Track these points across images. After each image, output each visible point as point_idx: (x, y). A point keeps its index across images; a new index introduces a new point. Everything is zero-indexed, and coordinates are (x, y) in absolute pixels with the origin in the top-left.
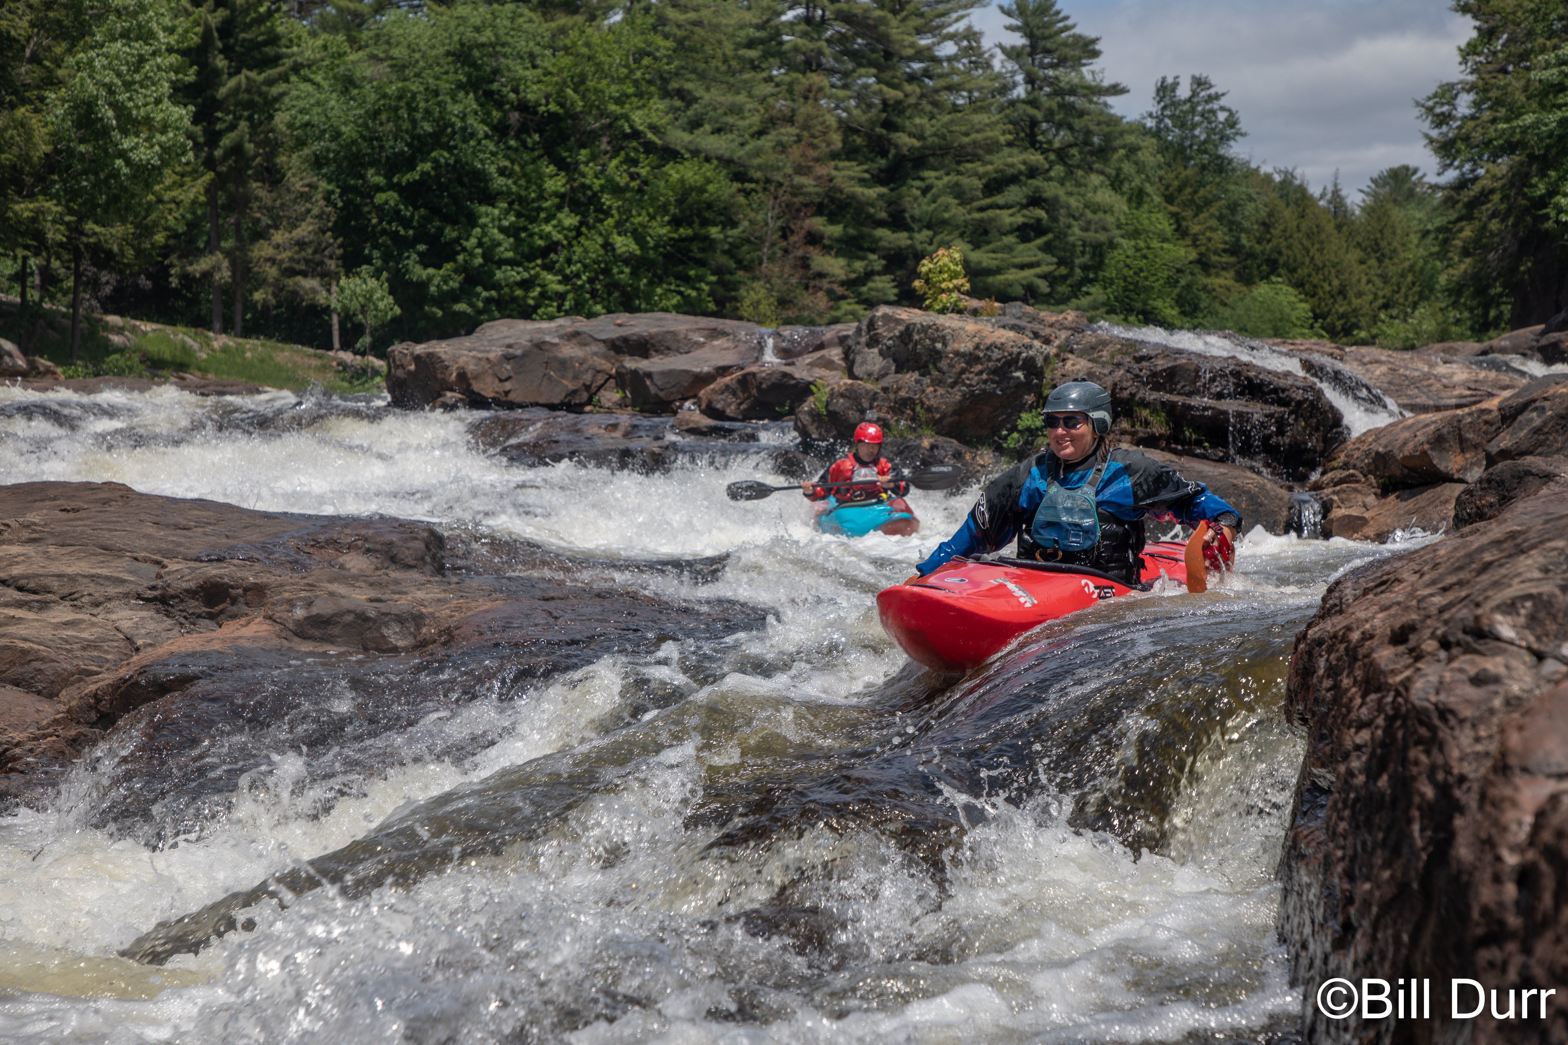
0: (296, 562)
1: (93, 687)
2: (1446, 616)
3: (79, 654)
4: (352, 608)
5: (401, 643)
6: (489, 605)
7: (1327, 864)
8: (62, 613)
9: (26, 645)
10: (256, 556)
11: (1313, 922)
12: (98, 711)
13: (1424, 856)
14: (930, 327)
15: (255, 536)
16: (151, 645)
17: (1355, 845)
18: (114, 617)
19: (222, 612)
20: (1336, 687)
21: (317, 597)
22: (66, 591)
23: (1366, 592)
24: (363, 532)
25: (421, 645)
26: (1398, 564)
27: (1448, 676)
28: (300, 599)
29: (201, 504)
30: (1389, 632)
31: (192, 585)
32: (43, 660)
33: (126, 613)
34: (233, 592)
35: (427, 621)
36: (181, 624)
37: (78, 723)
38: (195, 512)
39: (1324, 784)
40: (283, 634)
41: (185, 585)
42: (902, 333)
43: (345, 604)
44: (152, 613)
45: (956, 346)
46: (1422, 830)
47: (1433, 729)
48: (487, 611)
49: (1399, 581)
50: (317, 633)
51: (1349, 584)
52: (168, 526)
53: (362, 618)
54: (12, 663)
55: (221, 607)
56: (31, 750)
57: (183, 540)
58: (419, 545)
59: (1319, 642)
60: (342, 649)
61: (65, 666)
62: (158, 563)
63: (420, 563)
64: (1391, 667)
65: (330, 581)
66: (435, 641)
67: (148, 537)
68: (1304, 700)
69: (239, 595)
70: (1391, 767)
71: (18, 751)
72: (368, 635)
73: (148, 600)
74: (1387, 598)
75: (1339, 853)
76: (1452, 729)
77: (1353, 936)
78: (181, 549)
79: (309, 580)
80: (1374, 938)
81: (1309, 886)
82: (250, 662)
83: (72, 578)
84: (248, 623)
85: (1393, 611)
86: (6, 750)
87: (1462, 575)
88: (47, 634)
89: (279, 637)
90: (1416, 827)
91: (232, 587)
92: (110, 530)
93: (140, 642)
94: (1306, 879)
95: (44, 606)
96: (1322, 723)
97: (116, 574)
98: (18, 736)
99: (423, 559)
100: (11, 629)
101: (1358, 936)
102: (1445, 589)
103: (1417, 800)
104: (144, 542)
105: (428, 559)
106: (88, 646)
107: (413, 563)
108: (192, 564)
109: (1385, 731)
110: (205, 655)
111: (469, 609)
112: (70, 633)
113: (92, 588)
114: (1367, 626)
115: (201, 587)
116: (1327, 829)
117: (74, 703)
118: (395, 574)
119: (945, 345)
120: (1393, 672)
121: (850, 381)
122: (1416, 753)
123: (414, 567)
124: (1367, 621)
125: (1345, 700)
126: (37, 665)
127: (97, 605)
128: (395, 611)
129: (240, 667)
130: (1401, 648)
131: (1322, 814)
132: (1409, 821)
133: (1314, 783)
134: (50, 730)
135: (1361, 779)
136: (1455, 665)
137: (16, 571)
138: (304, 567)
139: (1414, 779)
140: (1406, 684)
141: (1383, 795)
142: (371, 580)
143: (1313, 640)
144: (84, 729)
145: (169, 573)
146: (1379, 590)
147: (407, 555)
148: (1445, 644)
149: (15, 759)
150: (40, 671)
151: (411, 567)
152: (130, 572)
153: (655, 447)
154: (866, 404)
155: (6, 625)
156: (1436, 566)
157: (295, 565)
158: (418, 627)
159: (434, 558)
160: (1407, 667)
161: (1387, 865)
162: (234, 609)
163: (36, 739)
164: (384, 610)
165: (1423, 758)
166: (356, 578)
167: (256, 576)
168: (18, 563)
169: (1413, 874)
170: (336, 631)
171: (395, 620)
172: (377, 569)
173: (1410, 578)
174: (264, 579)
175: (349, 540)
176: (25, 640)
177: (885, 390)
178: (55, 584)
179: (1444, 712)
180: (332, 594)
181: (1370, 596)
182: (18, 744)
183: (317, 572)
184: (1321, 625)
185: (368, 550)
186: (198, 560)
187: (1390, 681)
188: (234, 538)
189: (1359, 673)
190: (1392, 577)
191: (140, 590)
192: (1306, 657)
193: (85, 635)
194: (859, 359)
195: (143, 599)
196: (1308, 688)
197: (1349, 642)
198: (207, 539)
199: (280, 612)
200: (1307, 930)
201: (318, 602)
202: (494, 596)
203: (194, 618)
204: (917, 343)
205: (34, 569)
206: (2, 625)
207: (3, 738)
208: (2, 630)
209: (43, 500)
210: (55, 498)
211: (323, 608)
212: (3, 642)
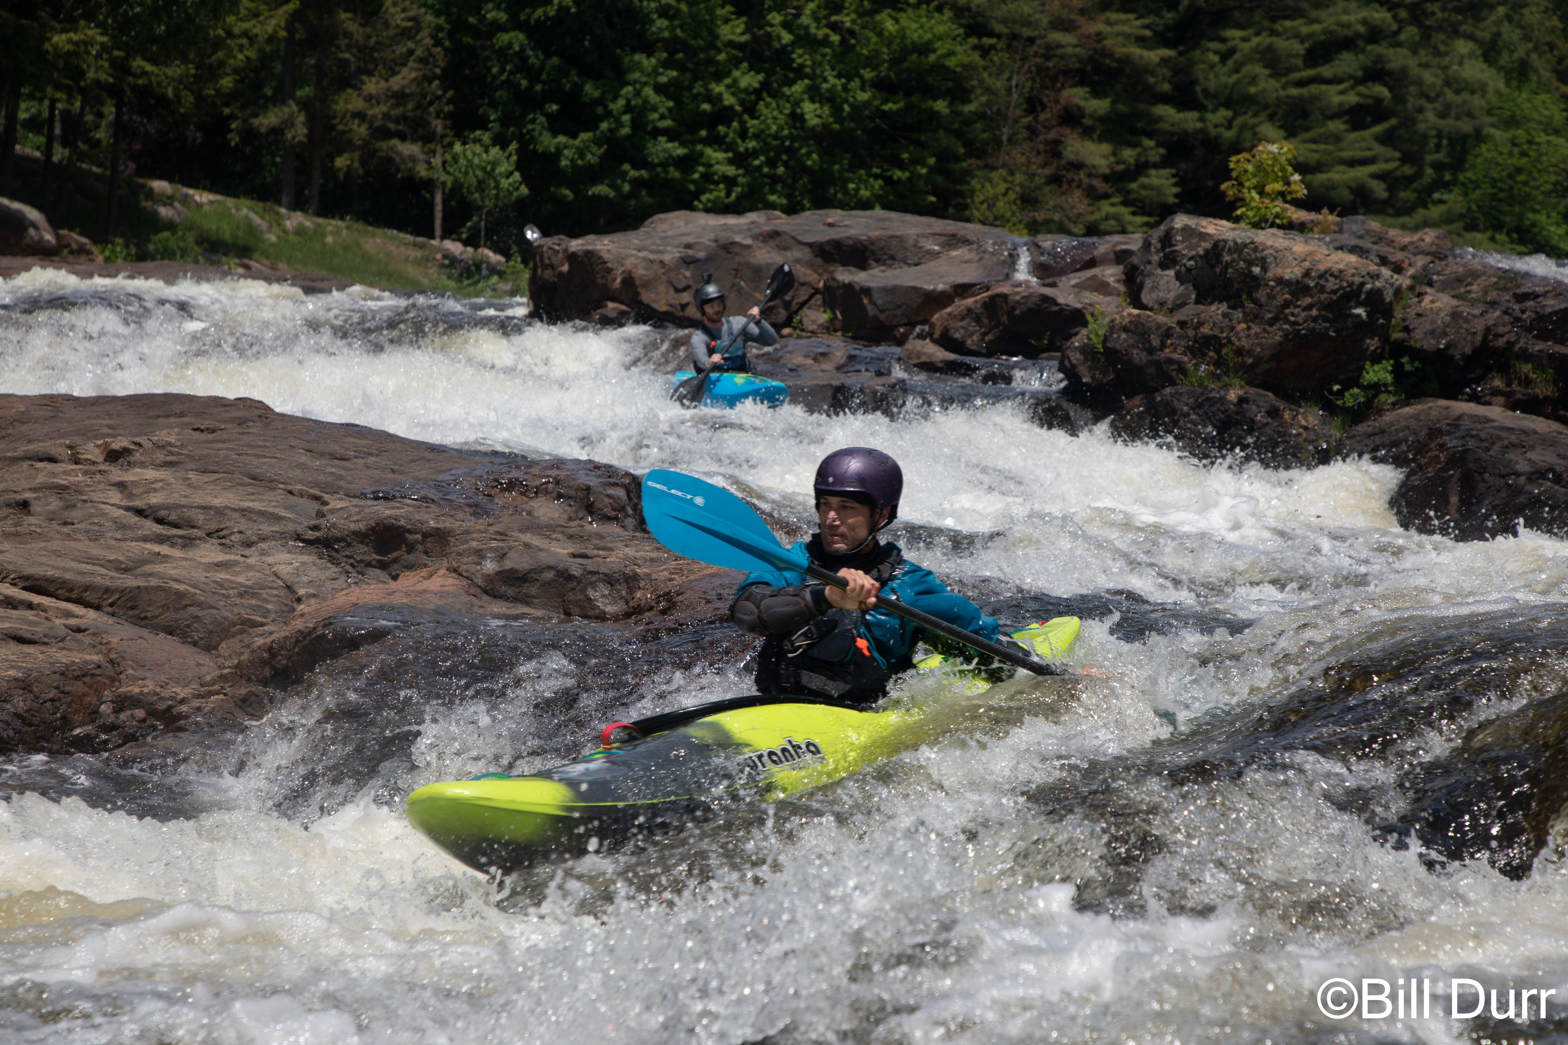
0: (477, 505)
1: (260, 641)
3: (238, 601)
4: (552, 564)
5: (609, 609)
8: (210, 553)
9: (182, 587)
10: (431, 496)
12: (273, 668)
14: (1246, 245)
15: (424, 472)
16: (314, 596)
18: (270, 560)
19: (395, 561)
21: (510, 548)
22: (213, 526)
24: (554, 473)
25: (634, 612)
28: (491, 549)
29: (354, 430)
31: (362, 526)
32: (200, 605)
33: (286, 556)
34: (410, 537)
35: (642, 584)
36: (347, 572)
37: (249, 680)
38: (351, 440)
40: (472, 591)
41: (353, 527)
42: (1207, 252)
43: (544, 559)
44: (313, 558)
45: (1279, 271)
48: (712, 576)
50: (510, 592)
52: (322, 454)
53: (565, 576)
54: (166, 607)
55: (394, 555)
56: (199, 709)
57: (343, 472)
58: (621, 493)
60: (539, 613)
61: (226, 614)
62: (316, 498)
63: (620, 515)
65: (522, 531)
66: (651, 609)
67: (302, 466)
69: (417, 542)
71: (184, 708)
72: (571, 596)
73: (308, 542)
78: (342, 483)
79: (498, 528)
83: (220, 512)
84: (430, 576)
86: (170, 707)
88: (199, 575)
89: (468, 593)
91: (409, 531)
92: (258, 456)
93: (301, 592)
95: (188, 543)
97: (270, 509)
98: (182, 692)
99: (622, 509)
100: (158, 568)
104: (298, 472)
105: (628, 510)
106: (246, 592)
107: (613, 514)
108: (356, 501)
110: (391, 608)
111: (691, 572)
112: (223, 576)
113: (243, 525)
115: (373, 529)
117: (244, 657)
118: (594, 527)
119: (1265, 269)
121: (1136, 312)
123: (616, 519)
126: (193, 610)
127: (249, 544)
128: (604, 569)
134: (217, 687)
137: (155, 499)
138: (488, 512)
142: (571, 531)
144: (255, 688)
145: (333, 511)
147: (604, 504)
149: (180, 716)
150: (197, 618)
151: (609, 519)
152: (287, 508)
153: (879, 385)
154: (1156, 342)
155: (151, 562)
157: (477, 509)
158: (631, 591)
159: (634, 509)
162: (411, 558)
164: (590, 568)
166: (549, 527)
167: (436, 518)
168: (156, 490)
170: (533, 590)
171: (603, 581)
172: (570, 519)
174: (447, 523)
175: (537, 483)
176: (177, 581)
177: (1182, 324)
178: (200, 517)
180: (527, 546)
182: (183, 701)
183: (506, 519)
186: (363, 496)
188: (401, 473)
191: (300, 529)
193: (241, 579)
194: (1148, 283)
195: (303, 541)
198: (371, 472)
199: (467, 564)
201: (511, 554)
203: (361, 567)
204: (1228, 265)
205: (175, 498)
206: (145, 562)
207: (166, 693)
208: (147, 568)
209: (167, 416)
210: (181, 415)
211: (517, 561)
212: (154, 582)
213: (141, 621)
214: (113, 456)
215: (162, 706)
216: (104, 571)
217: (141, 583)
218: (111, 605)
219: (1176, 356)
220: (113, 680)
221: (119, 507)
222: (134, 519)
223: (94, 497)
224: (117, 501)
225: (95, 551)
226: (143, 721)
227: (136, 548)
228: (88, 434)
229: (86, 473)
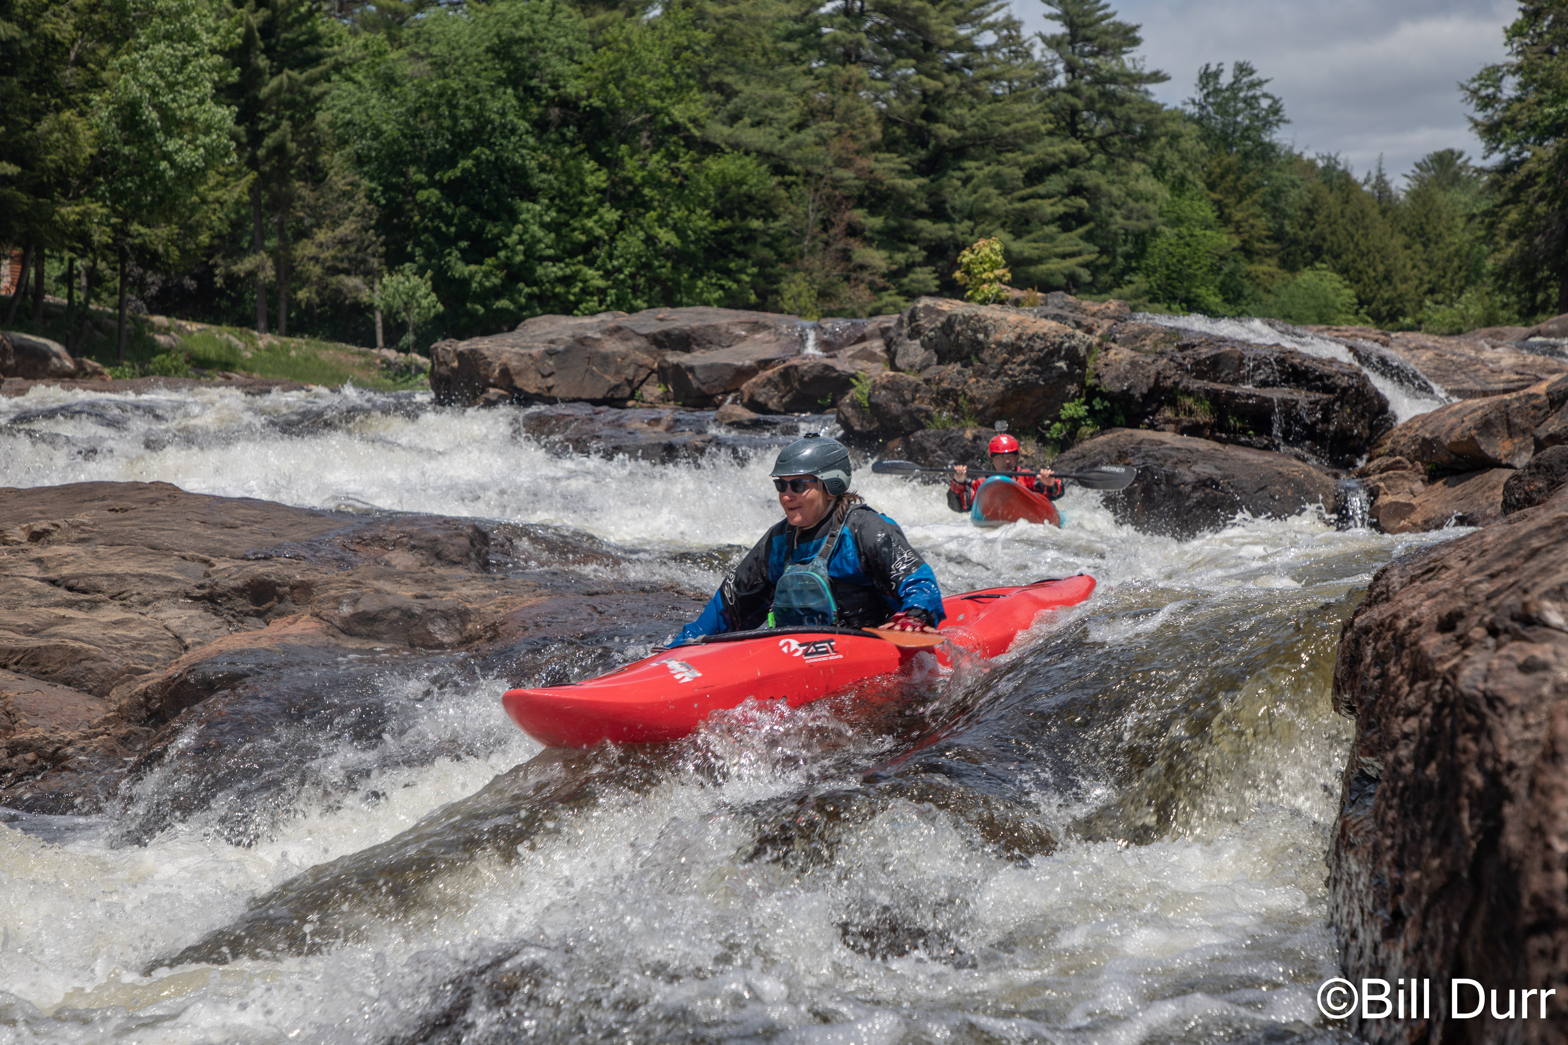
0: (342, 559)
1: (142, 686)
2: (1494, 603)
3: (128, 653)
4: (398, 605)
5: (446, 640)
6: (534, 600)
7: (1376, 852)
8: (112, 612)
9: (77, 645)
10: (303, 553)
11: (1362, 911)
12: (148, 709)
13: (1474, 845)
14: (971, 318)
15: (300, 534)
16: (199, 643)
17: (1404, 834)
18: (162, 615)
19: (269, 610)
20: (1383, 675)
21: (363, 594)
22: (115, 590)
23: (1413, 579)
24: (408, 529)
25: (467, 641)
26: (1445, 551)
27: (1496, 663)
28: (346, 596)
29: (247, 502)
30: (1436, 620)
31: (240, 583)
32: (93, 659)
33: (175, 612)
34: (280, 590)
35: (473, 617)
36: (229, 622)
37: (129, 721)
38: (242, 511)
39: (1372, 773)
40: (330, 632)
41: (232, 584)
42: (943, 325)
43: (391, 601)
44: (200, 612)
45: (998, 336)
46: (1472, 818)
47: (1482, 717)
48: (532, 607)
49: (1446, 568)
50: (363, 630)
51: (1396, 571)
52: (215, 525)
53: (408, 614)
54: (63, 663)
55: (268, 605)
56: (83, 749)
57: (230, 539)
58: (464, 541)
59: (1366, 630)
60: (388, 646)
61: (115, 665)
62: (206, 561)
63: (465, 559)
64: (1439, 655)
65: (376, 578)
66: (480, 637)
67: (196, 536)
68: (1352, 688)
69: (286, 593)
70: (1440, 755)
71: (70, 750)
72: (414, 631)
73: (196, 599)
74: (1435, 585)
75: (1388, 842)
76: (1501, 716)
77: (1403, 925)
78: (229, 548)
79: (355, 578)
80: (1424, 927)
81: (1358, 875)
82: (298, 660)
83: (121, 578)
84: (296, 621)
85: (1440, 598)
86: (59, 749)
87: (1510, 562)
88: (97, 633)
89: (326, 634)
90: (1465, 816)
91: (279, 585)
92: (158, 530)
93: (188, 641)
94: (1355, 868)
95: (94, 605)
96: (1369, 711)
97: (164, 573)
98: (69, 735)
99: (467, 555)
100: (62, 629)
101: (1408, 925)
102: (1492, 576)
103: (1466, 788)
104: (191, 541)
105: (473, 555)
106: (138, 645)
107: (458, 559)
108: (239, 563)
109: (1433, 719)
110: (253, 652)
111: (514, 604)
113: (141, 587)
114: (1415, 614)
115: (249, 585)
116: (1376, 817)
117: (124, 702)
118: (440, 571)
119: (987, 335)
120: (1441, 660)
121: (892, 373)
122: (1465, 741)
123: (460, 563)
124: (1414, 608)
125: (1392, 688)
126: (88, 664)
127: (146, 604)
128: (440, 607)
129: (288, 664)
130: (1449, 636)
131: (1370, 802)
132: (1458, 810)
133: (1362, 772)
134: (101, 729)
135: (1409, 767)
136: (1503, 652)
137: (66, 571)
138: (350, 564)
139: (1462, 767)
140: (1454, 672)
141: (1431, 783)
142: (417, 576)
143: (1360, 628)
144: (134, 728)
145: (216, 572)
146: (1426, 577)
147: (452, 552)
148: (1493, 631)
149: (66, 757)
150: (90, 670)
151: (456, 563)
152: (179, 571)
153: (698, 441)
154: (908, 396)
155: (56, 625)
156: (1483, 553)
157: (341, 562)
158: (464, 623)
159: (478, 554)
160: (1455, 655)
161: (1436, 853)
162: (282, 606)
163: (87, 737)
164: (429, 607)
165: (1472, 746)
166: (401, 575)
167: (302, 574)
168: (67, 563)
169: (1462, 862)
170: (383, 627)
171: (441, 617)
172: (422, 565)
173: (1456, 564)
174: (310, 577)
175: (394, 537)
176: (76, 639)
177: (927, 381)
178: (104, 584)
179: (1493, 700)
180: (378, 591)
181: (1417, 584)
182: (70, 743)
183: (363, 569)
184: (1368, 613)
185: (413, 547)
186: (245, 558)
187: (1438, 668)
188: (281, 536)
189: (1406, 661)
190: (1439, 564)
191: (188, 588)
192: (1353, 645)
193: (135, 634)
194: (900, 351)
195: (191, 598)
196: (1355, 677)
197: (1396, 630)
198: (254, 537)
199: (327, 609)
200: (1357, 920)
201: (364, 599)
202: (539, 591)
203: (241, 616)
204: (958, 334)
205: (84, 569)
206: (51, 625)
207: (55, 737)
208: (52, 630)
209: (91, 500)
210: (103, 499)
211: (369, 605)
212: (54, 641)
213: (44, 675)
214: (36, 537)
215: (50, 750)
216: (12, 635)
217: (42, 643)
218: (16, 663)
219: (924, 406)
220: (8, 729)
221: (36, 579)
222: (47, 588)
223: (15, 572)
224: (35, 574)
225: (9, 617)
226: (34, 762)
227: (44, 613)
228: (18, 519)
229: (10, 552)
